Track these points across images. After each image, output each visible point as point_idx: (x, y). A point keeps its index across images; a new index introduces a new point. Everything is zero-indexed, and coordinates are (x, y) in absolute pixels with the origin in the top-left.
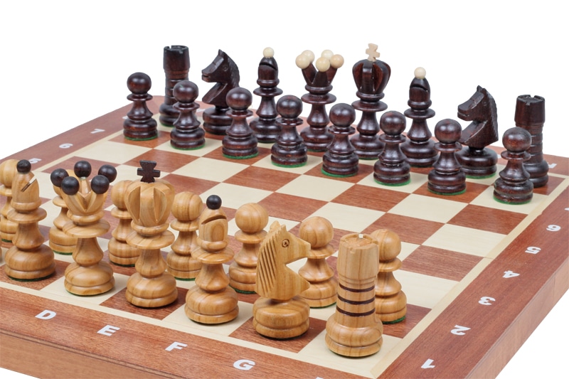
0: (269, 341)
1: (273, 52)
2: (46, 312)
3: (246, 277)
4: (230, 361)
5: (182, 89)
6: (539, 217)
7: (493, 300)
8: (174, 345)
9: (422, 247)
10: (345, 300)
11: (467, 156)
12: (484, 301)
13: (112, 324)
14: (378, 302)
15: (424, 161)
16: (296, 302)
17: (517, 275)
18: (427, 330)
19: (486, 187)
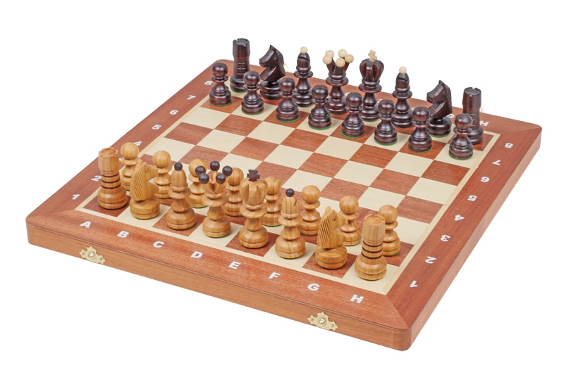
0: (326, 271)
1: (307, 49)
2: (196, 253)
3: (308, 227)
4: (306, 285)
5: (249, 77)
6: (477, 170)
7: (449, 237)
8: (273, 275)
9: (407, 197)
10: (369, 252)
11: (433, 124)
12: (444, 238)
13: (235, 260)
14: (385, 245)
15: (405, 124)
16: (339, 248)
17: (463, 218)
18: (412, 260)
19: (444, 145)
